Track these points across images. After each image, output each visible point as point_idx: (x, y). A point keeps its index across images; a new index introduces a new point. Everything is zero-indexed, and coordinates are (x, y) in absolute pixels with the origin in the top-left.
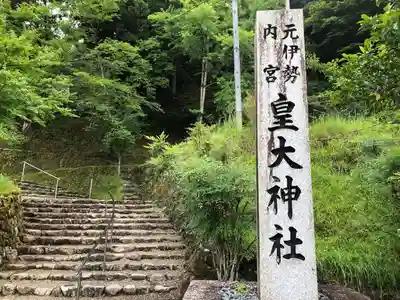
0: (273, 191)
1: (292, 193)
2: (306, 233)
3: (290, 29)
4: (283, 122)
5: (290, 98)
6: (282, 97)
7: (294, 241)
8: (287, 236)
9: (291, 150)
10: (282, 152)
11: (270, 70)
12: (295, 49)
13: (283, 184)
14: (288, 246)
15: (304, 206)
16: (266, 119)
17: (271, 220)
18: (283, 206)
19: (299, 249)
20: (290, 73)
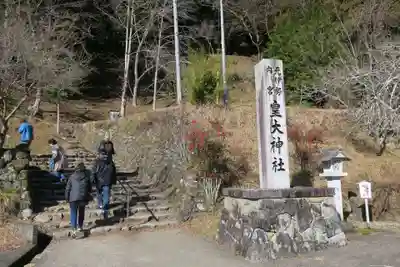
0: (273, 143)
1: (280, 144)
2: (286, 161)
3: (277, 69)
4: (276, 113)
5: (278, 102)
6: (275, 102)
7: (281, 164)
8: (278, 162)
9: (279, 125)
10: (276, 126)
11: (270, 89)
12: (280, 79)
13: (277, 141)
14: (279, 166)
15: (285, 149)
16: (268, 111)
17: (272, 155)
18: (276, 149)
19: (283, 167)
20: (277, 91)
